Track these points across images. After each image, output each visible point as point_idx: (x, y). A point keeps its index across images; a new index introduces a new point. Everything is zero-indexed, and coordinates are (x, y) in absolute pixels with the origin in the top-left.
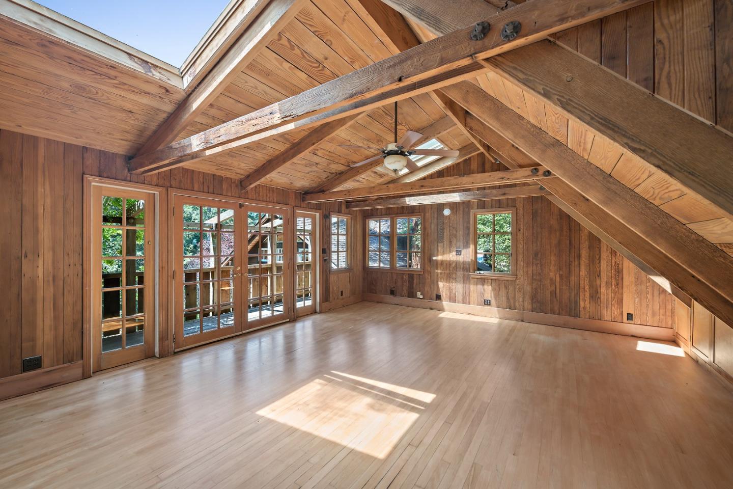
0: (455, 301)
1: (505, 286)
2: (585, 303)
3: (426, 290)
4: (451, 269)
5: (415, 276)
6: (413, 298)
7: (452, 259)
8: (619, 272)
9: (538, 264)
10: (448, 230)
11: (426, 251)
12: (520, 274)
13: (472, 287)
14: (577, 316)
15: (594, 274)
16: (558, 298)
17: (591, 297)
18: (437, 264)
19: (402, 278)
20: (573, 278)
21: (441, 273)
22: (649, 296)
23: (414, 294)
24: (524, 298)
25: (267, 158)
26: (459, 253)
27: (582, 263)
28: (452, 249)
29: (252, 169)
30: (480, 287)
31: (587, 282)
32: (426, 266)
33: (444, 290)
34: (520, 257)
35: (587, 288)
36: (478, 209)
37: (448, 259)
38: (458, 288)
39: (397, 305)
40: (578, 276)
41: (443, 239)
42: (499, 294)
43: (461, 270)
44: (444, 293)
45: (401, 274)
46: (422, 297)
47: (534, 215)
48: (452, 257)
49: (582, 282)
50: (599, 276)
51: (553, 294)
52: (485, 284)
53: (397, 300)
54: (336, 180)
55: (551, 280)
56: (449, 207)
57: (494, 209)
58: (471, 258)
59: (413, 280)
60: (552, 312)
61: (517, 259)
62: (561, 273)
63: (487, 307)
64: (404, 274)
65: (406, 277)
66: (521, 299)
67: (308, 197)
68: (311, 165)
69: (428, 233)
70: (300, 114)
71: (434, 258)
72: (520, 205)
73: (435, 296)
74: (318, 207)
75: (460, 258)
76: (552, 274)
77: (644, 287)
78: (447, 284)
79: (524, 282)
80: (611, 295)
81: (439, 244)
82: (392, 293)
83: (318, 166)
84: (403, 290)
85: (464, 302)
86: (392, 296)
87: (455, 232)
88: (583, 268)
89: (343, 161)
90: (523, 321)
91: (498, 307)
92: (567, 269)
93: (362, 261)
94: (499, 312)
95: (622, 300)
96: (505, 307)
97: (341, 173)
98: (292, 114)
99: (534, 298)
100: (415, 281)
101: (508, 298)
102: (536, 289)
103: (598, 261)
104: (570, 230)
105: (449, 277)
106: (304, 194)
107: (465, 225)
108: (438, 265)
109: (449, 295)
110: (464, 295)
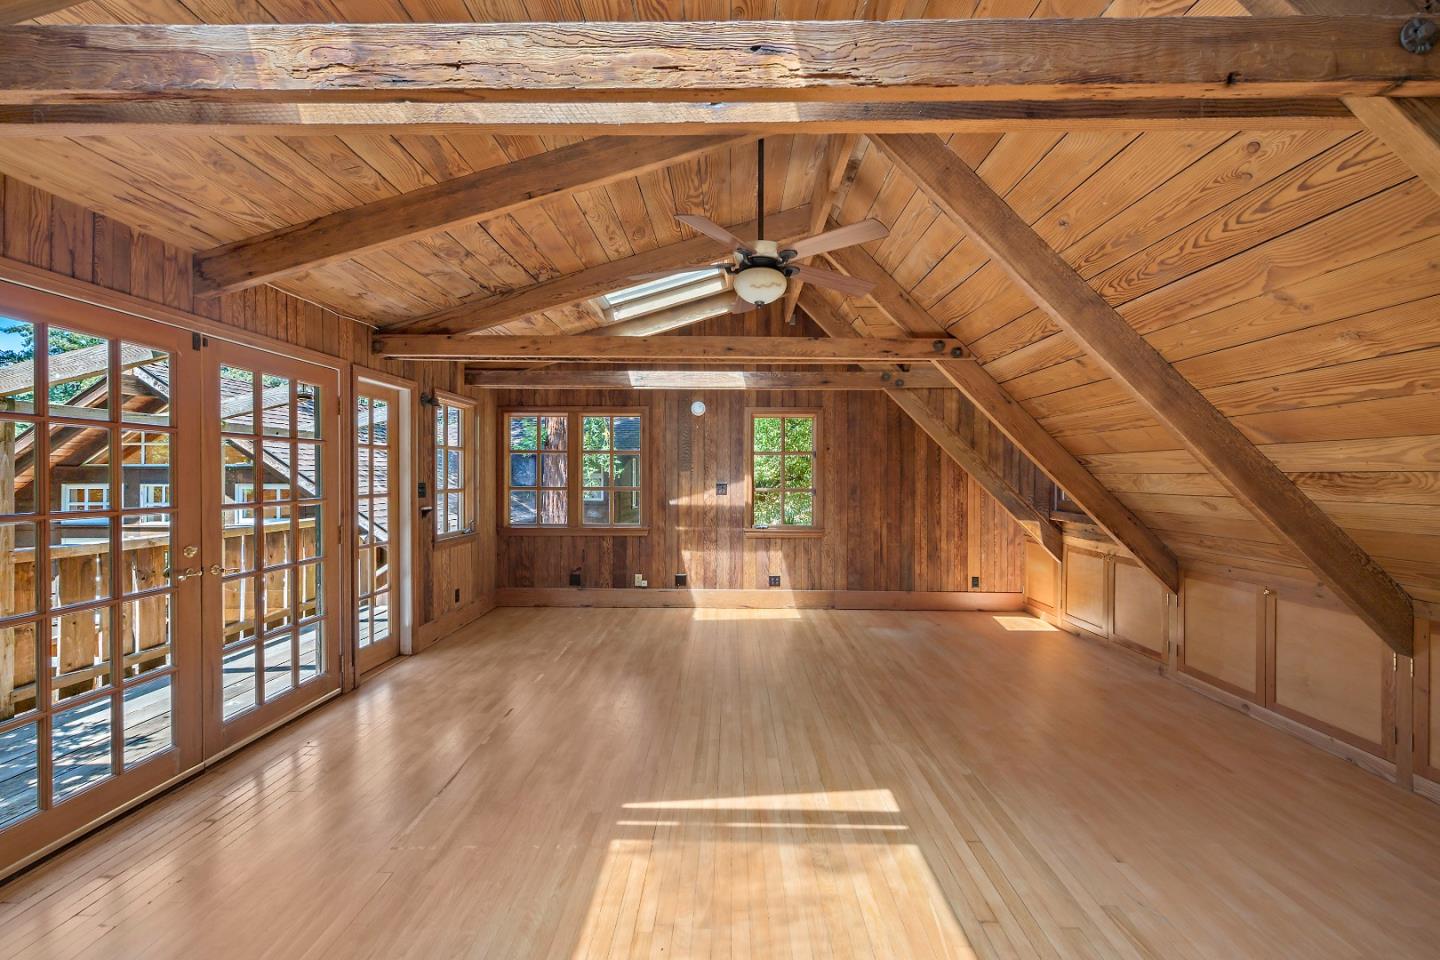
0: (714, 586)
1: (805, 549)
2: (921, 568)
3: (654, 566)
4: (707, 523)
5: (629, 541)
6: (625, 587)
7: (708, 503)
8: (963, 515)
9: (856, 507)
10: (701, 445)
11: (655, 488)
12: (829, 525)
13: (748, 556)
14: (910, 589)
15: (934, 521)
16: (885, 561)
17: (930, 557)
18: (677, 514)
19: (600, 546)
20: (906, 529)
21: (686, 532)
22: (997, 549)
23: (628, 579)
24: (835, 567)
25: (341, 201)
26: (721, 488)
27: (917, 503)
28: (708, 482)
29: (268, 227)
30: (762, 555)
31: (924, 534)
32: (655, 518)
33: (694, 566)
34: (829, 496)
35: (924, 542)
36: (757, 406)
37: (701, 503)
38: (722, 559)
39: (587, 606)
40: (913, 524)
41: (690, 462)
42: (795, 566)
43: (727, 523)
44: (693, 571)
45: (597, 537)
46: (645, 583)
47: (851, 422)
48: (708, 498)
49: (917, 535)
50: (939, 523)
51: (879, 556)
52: (772, 548)
53: (587, 595)
54: (488, 306)
55: (875, 533)
56: (702, 399)
57: (786, 409)
58: (745, 500)
59: (625, 550)
60: (877, 587)
61: (824, 500)
62: (889, 521)
63: (775, 590)
64: (603, 538)
65: (607, 544)
66: (830, 570)
67: (394, 341)
68: (450, 253)
69: (658, 451)
70: (886, 81)
71: (672, 502)
72: (828, 403)
73: (674, 578)
74: (407, 373)
75: (725, 501)
76: (877, 524)
77: (991, 536)
78: (700, 553)
79: (834, 538)
80: (953, 551)
81: (682, 473)
82: (575, 581)
83: (468, 262)
84: (601, 573)
85: (731, 585)
86: (574, 589)
87: (713, 449)
88: (918, 510)
89: (530, 264)
90: (833, 608)
91: (794, 588)
92: (898, 514)
93: (494, 513)
94: (795, 596)
95: (966, 557)
96: (804, 585)
97: (506, 292)
98: (854, 73)
99: (850, 565)
100: (629, 552)
101: (810, 571)
102: (853, 550)
103: (937, 500)
104: (902, 451)
105: (703, 540)
106: (375, 332)
107: (734, 436)
108: (681, 516)
109: (702, 573)
110: (733, 571)
